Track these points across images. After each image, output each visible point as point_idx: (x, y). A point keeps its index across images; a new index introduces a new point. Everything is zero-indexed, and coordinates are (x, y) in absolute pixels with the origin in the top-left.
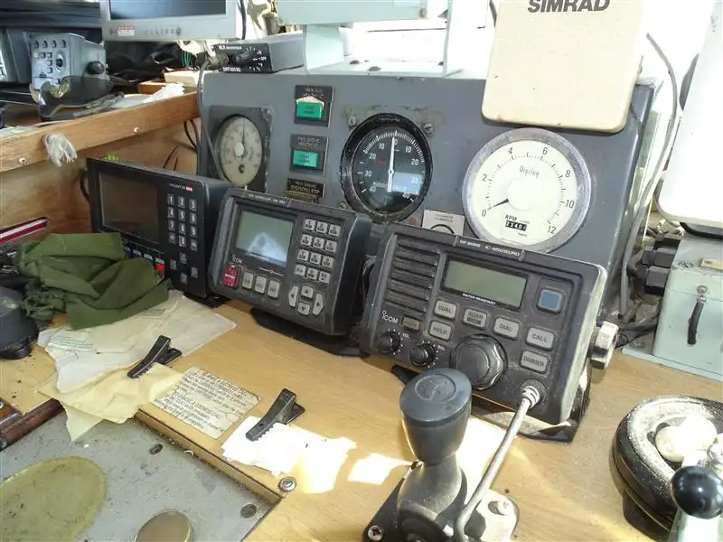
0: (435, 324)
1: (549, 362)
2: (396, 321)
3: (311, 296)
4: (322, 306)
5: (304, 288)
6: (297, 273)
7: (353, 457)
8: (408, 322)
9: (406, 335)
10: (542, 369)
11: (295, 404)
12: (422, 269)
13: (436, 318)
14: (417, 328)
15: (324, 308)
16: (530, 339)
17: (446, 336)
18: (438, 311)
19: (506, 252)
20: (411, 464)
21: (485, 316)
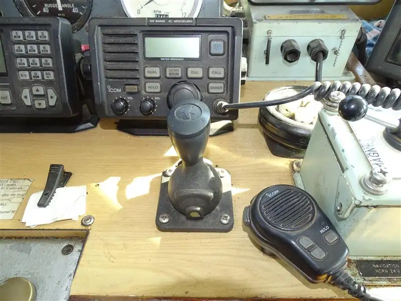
0: (148, 85)
1: (224, 85)
2: (119, 90)
3: (43, 93)
4: (55, 98)
5: (34, 89)
6: (22, 78)
7: (122, 186)
8: (129, 89)
9: (131, 98)
10: (222, 91)
11: (64, 172)
12: (128, 48)
13: (147, 80)
14: (136, 91)
15: (57, 99)
16: (211, 75)
17: (158, 90)
18: (147, 75)
19: (183, 21)
20: (161, 174)
21: (180, 69)
